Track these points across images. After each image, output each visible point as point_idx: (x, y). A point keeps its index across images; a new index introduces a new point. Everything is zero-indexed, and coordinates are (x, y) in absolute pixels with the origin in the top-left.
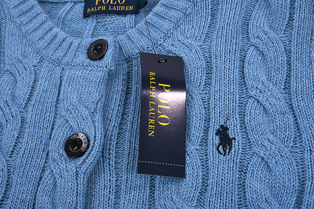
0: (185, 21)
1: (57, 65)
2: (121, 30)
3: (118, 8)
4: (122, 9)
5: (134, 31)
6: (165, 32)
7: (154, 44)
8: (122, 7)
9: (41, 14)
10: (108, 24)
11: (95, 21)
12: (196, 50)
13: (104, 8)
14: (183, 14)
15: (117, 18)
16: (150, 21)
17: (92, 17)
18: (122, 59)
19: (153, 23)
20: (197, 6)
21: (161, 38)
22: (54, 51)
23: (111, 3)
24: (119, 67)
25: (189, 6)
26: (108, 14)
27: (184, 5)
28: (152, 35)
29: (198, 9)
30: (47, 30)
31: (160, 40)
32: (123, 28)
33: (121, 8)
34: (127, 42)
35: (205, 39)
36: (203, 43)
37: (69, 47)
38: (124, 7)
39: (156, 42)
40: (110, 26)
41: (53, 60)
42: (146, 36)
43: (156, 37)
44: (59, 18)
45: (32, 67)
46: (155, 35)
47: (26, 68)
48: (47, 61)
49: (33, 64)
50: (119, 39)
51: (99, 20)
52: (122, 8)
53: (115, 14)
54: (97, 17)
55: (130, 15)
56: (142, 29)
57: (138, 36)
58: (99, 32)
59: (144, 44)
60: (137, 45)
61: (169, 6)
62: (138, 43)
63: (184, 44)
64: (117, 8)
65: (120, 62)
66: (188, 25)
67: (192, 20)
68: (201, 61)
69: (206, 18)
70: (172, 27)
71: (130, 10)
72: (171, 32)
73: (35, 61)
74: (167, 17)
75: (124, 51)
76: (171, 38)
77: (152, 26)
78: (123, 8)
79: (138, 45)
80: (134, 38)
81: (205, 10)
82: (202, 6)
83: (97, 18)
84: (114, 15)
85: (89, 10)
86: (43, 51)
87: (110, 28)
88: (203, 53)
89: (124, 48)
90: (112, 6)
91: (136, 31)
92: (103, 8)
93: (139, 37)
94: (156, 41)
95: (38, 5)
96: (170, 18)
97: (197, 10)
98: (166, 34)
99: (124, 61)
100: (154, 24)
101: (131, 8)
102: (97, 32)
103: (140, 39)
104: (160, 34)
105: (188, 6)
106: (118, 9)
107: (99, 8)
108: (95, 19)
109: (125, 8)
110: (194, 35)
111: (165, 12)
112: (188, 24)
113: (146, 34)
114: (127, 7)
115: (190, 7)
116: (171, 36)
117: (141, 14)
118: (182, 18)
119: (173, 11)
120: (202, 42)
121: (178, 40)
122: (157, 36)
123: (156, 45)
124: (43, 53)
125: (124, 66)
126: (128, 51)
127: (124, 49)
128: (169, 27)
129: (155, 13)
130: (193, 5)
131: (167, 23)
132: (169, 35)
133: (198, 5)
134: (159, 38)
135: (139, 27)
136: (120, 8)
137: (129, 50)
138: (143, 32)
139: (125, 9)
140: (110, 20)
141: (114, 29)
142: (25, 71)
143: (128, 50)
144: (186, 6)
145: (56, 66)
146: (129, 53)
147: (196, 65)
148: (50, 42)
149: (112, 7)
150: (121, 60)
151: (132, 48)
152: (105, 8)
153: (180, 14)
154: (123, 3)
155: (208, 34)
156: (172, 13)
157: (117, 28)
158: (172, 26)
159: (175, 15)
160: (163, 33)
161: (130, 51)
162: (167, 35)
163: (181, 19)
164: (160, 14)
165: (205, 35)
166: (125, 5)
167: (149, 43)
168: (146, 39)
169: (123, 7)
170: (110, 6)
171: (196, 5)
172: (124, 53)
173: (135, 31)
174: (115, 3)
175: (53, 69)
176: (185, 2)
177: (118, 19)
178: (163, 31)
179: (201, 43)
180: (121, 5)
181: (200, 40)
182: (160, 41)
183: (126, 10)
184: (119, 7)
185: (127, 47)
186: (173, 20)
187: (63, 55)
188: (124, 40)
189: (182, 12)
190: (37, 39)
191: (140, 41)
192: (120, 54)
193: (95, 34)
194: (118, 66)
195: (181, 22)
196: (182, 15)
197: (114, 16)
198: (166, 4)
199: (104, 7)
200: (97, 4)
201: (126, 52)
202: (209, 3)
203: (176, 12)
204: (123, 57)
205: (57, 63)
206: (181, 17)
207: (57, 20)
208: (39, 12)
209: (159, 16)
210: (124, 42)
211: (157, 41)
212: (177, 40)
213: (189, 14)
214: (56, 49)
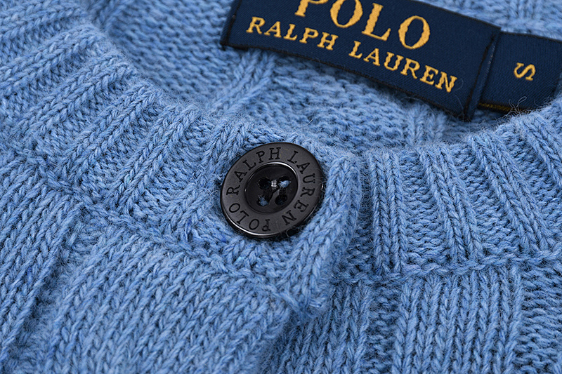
1: (55, 184)
4: (404, 72)
5: (449, 157)
7: (521, 248)
8: (409, 61)
10: (324, 102)
13: (328, 42)
17: (259, 60)
18: (358, 262)
19: (544, 157)
21: (555, 236)
22: (57, 119)
23: (368, 31)
26: (332, 70)
28: (528, 208)
30: (45, 19)
31: (552, 241)
33: (403, 63)
34: (403, 193)
37: (132, 125)
38: (417, 67)
39: (530, 241)
41: (45, 157)
42: (497, 199)
43: (540, 227)
48: (10, 153)
50: (372, 166)
51: (287, 83)
52: (407, 67)
54: (278, 64)
56: (489, 161)
57: (463, 184)
59: (475, 228)
60: (441, 224)
64: (388, 60)
65: (346, 275)
71: (439, 86)
75: (377, 231)
78: (410, 67)
79: (448, 225)
80: (439, 189)
83: (280, 70)
85: (256, 23)
89: (381, 217)
90: (368, 45)
91: (459, 160)
92: (323, 40)
93: (465, 195)
94: (534, 238)
99: (365, 277)
101: (448, 83)
103: (469, 204)
106: (392, 64)
107: (306, 36)
108: (268, 73)
109: (422, 70)
113: (498, 192)
114: (429, 69)
122: (543, 223)
126: (395, 239)
127: (381, 225)
135: (480, 146)
136: (398, 63)
137: (399, 232)
138: (491, 176)
139: (420, 73)
140: (337, 93)
143: (395, 230)
145: (49, 189)
146: (396, 246)
148: (45, 76)
149: (364, 50)
150: (351, 265)
151: (416, 226)
152: (332, 43)
154: (415, 46)
161: (405, 238)
166: (422, 56)
168: (491, 211)
169: (412, 65)
170: (357, 44)
172: (376, 240)
173: (457, 155)
174: (385, 37)
180: (407, 54)
182: (550, 248)
183: (424, 79)
184: (394, 59)
185: (397, 215)
187: (98, 152)
188: (395, 183)
191: (462, 213)
197: (357, 87)
199: (329, 38)
200: (301, 12)
201: (385, 238)
204: (367, 256)
210: (391, 188)
211: (538, 243)
214: (69, 116)
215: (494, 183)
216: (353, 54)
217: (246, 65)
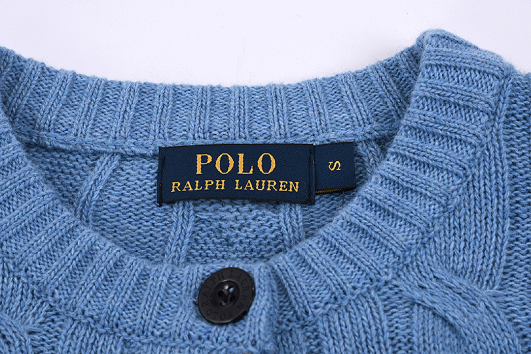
0: (447, 225)
1: (103, 331)
2: (268, 247)
3: (260, 185)
4: (269, 189)
5: (314, 246)
6: (399, 252)
7: (371, 280)
8: (269, 182)
9: (36, 185)
10: (231, 227)
11: (192, 219)
12: (487, 307)
13: (221, 185)
14: (442, 209)
15: (254, 213)
16: (357, 222)
17: (184, 206)
18: (288, 317)
19: (364, 227)
20: (474, 186)
21: (387, 267)
22: (91, 293)
23: (241, 172)
24: (282, 339)
25: (456, 187)
27: (441, 184)
28: (366, 257)
29: (477, 196)
30: (60, 234)
31: (386, 270)
32: (273, 243)
33: (266, 184)
34: (298, 273)
35: (503, 280)
36: (500, 290)
38: (275, 183)
39: (375, 274)
40: (237, 236)
41: (92, 317)
42: (349, 258)
43: (376, 264)
44: (84, 202)
45: (26, 335)
46: (373, 258)
47: (9, 339)
48: (70, 320)
49: (28, 328)
50: (276, 267)
52: (269, 185)
53: (246, 201)
54: (195, 205)
55: (288, 205)
56: (336, 240)
57: (327, 257)
58: (205, 247)
59: (344, 278)
60: (325, 281)
61: (405, 184)
62: (329, 277)
63: (450, 288)
64: (257, 185)
65: (284, 326)
66: (453, 238)
67: (463, 224)
68: (507, 334)
69: (498, 223)
70: (414, 241)
71: (291, 190)
72: (413, 253)
73: (30, 319)
74: (400, 214)
75: (292, 297)
76: (413, 269)
77: (360, 234)
78: (271, 184)
79: (328, 281)
80: (316, 264)
81: (496, 201)
82: (488, 189)
83: (198, 209)
84: (244, 204)
85: (175, 186)
86: (56, 291)
87: (237, 240)
88: (506, 314)
89: (291, 289)
92: (218, 185)
93: (331, 262)
94: (376, 272)
95: (25, 159)
96: (408, 218)
97: (475, 199)
98: (399, 257)
99: (295, 324)
100: (369, 230)
101: (295, 187)
102: (198, 247)
103: (335, 266)
104: (386, 257)
105: (453, 188)
106: (260, 187)
107: (207, 185)
108: (192, 212)
109: (278, 184)
110: (472, 266)
111: (396, 201)
112: (454, 234)
113: (348, 254)
114: (282, 182)
115: (457, 190)
116: (412, 262)
117: (317, 206)
118: (439, 218)
119: (415, 198)
120: (497, 287)
121: (435, 277)
122: (378, 262)
123: (376, 283)
124: (57, 296)
125: (294, 336)
126: (304, 298)
127: (293, 293)
128: (406, 240)
129: (368, 201)
130: (465, 184)
131: (402, 230)
132: (409, 260)
133: (476, 184)
134: (382, 266)
135: (327, 233)
136: (263, 185)
137: (304, 294)
138: (341, 247)
139: (278, 186)
140: (236, 217)
141: (250, 243)
142: (6, 347)
143: (302, 293)
144: (448, 188)
145: (101, 335)
146: (306, 303)
147: (496, 342)
149: (242, 184)
150: (285, 320)
151: (312, 288)
152: (223, 185)
153: (433, 207)
154: (270, 171)
155: (509, 267)
156: (412, 203)
157: (257, 241)
158: (415, 237)
159: (421, 211)
160: (392, 255)
161: (309, 296)
162: (401, 260)
163: (436, 221)
164: (381, 204)
165: (502, 270)
166: (275, 176)
167: (358, 276)
168: (348, 266)
169: (272, 183)
170: (237, 181)
171: (471, 185)
172: (294, 302)
173: (318, 243)
174: (251, 172)
175: (91, 341)
176: (445, 177)
177: (257, 215)
178: (394, 249)
179: (494, 290)
180: (267, 178)
181: (491, 283)
182: (386, 274)
183: (281, 189)
184: (260, 183)
185: (300, 285)
186: (417, 223)
187: (122, 306)
188: (291, 270)
189: (439, 203)
190: (35, 257)
191: (333, 272)
192: (281, 304)
193: (196, 253)
194: (279, 338)
195: (437, 228)
196: (437, 211)
197: (246, 208)
198: (395, 178)
199: (220, 183)
200: (199, 172)
201: (299, 299)
202: (507, 182)
203: (423, 203)
204: (292, 313)
205: (104, 327)
206: (436, 215)
207: (80, 208)
208: (32, 179)
209: (378, 208)
210: (291, 273)
211: (379, 273)
212: (431, 275)
213: (455, 208)
215: (344, 250)
216: (237, 188)
217: (177, 212)
